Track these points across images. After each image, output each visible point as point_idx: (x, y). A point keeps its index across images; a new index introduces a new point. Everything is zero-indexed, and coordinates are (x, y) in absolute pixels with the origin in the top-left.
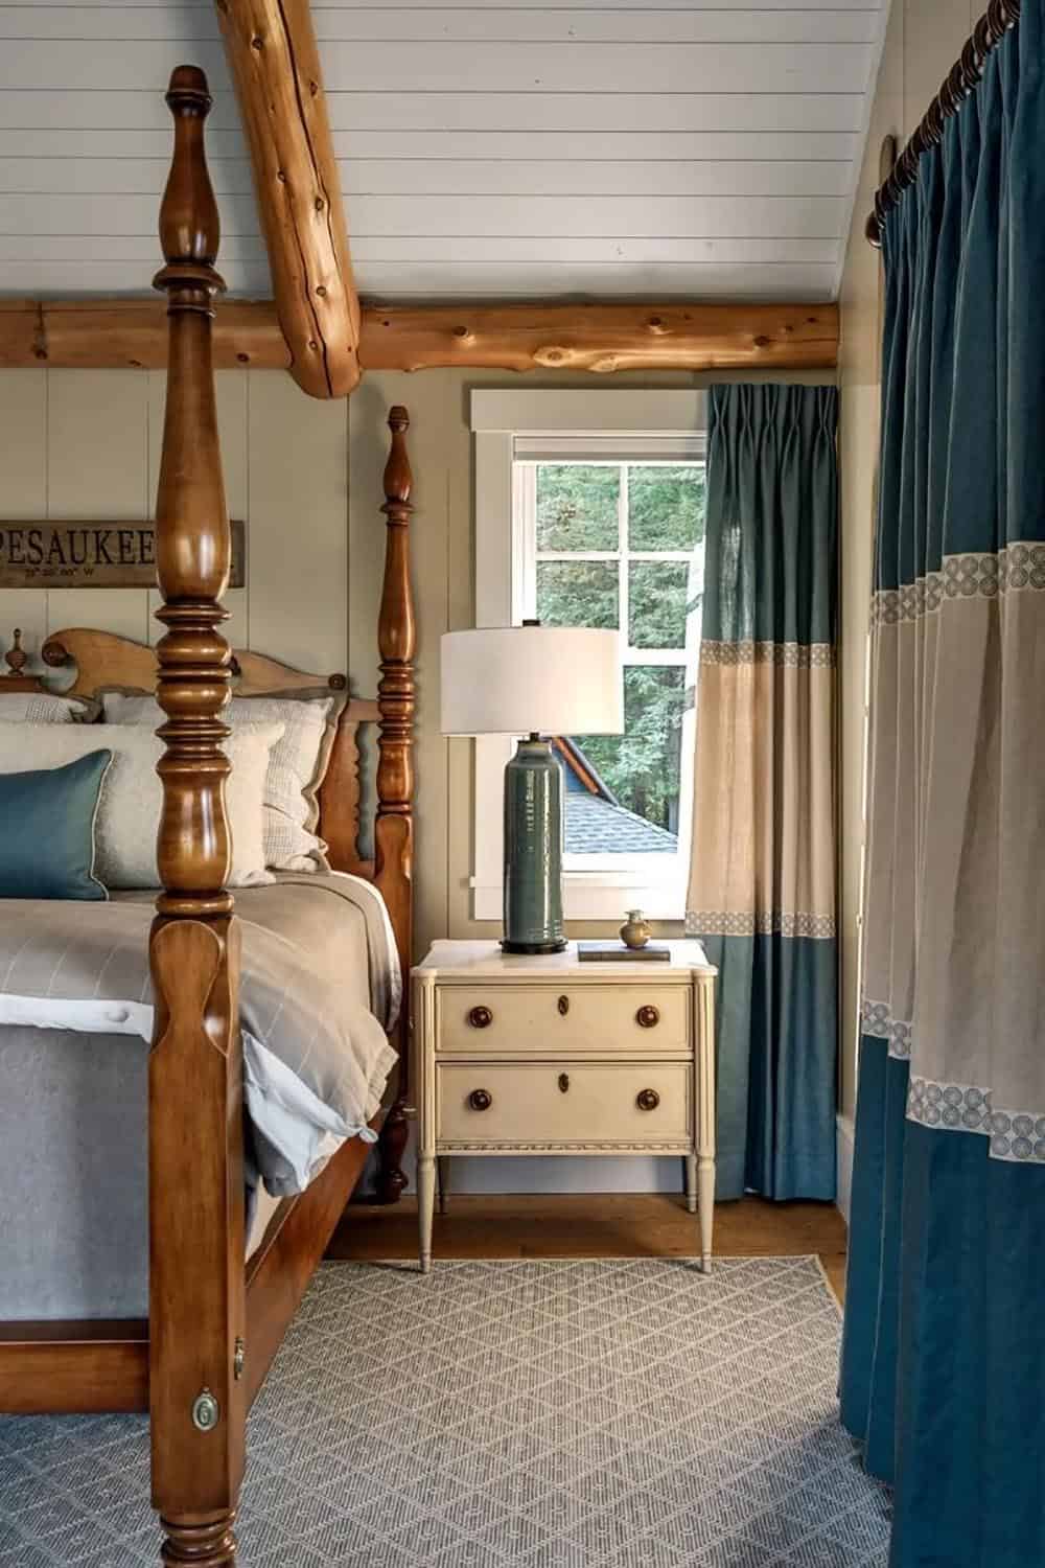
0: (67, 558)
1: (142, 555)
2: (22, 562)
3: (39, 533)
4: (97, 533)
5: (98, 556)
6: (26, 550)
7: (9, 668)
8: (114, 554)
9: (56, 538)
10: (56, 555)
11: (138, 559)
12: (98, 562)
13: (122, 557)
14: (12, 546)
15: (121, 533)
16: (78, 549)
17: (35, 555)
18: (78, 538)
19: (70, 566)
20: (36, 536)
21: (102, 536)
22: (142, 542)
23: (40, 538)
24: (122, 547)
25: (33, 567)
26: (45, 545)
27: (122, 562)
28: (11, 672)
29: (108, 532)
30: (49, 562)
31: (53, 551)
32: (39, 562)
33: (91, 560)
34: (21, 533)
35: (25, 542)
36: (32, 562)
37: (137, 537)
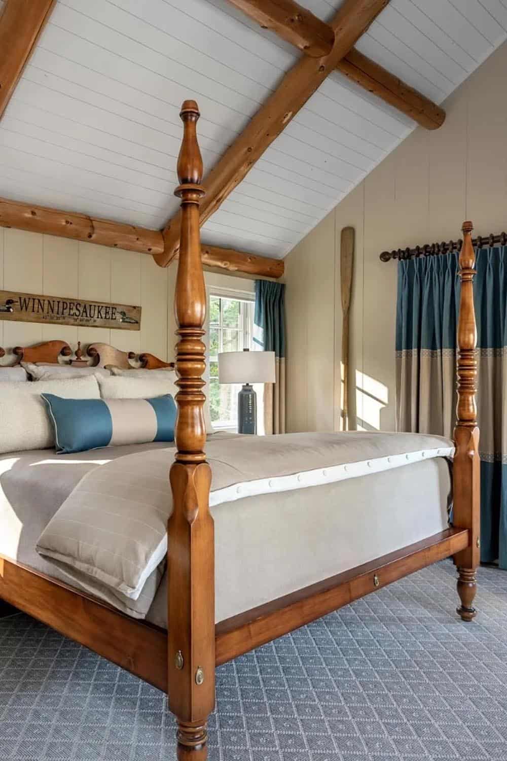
0: (88, 315)
1: (112, 316)
2: (73, 315)
3: (80, 304)
4: (99, 306)
5: (98, 316)
6: (74, 311)
7: (77, 357)
8: (104, 316)
9: (85, 307)
10: (84, 314)
11: (111, 318)
12: (98, 318)
13: (106, 317)
14: (70, 309)
15: (106, 307)
16: (92, 312)
17: (77, 313)
18: (93, 307)
19: (89, 318)
20: (78, 306)
21: (100, 308)
22: (112, 311)
23: (80, 306)
24: (106, 312)
25: (76, 317)
26: (81, 309)
27: (106, 318)
28: (77, 359)
29: (102, 307)
30: (82, 316)
31: (83, 312)
32: (78, 316)
33: (96, 316)
34: (74, 304)
35: (75, 308)
36: (76, 315)
37: (111, 310)
